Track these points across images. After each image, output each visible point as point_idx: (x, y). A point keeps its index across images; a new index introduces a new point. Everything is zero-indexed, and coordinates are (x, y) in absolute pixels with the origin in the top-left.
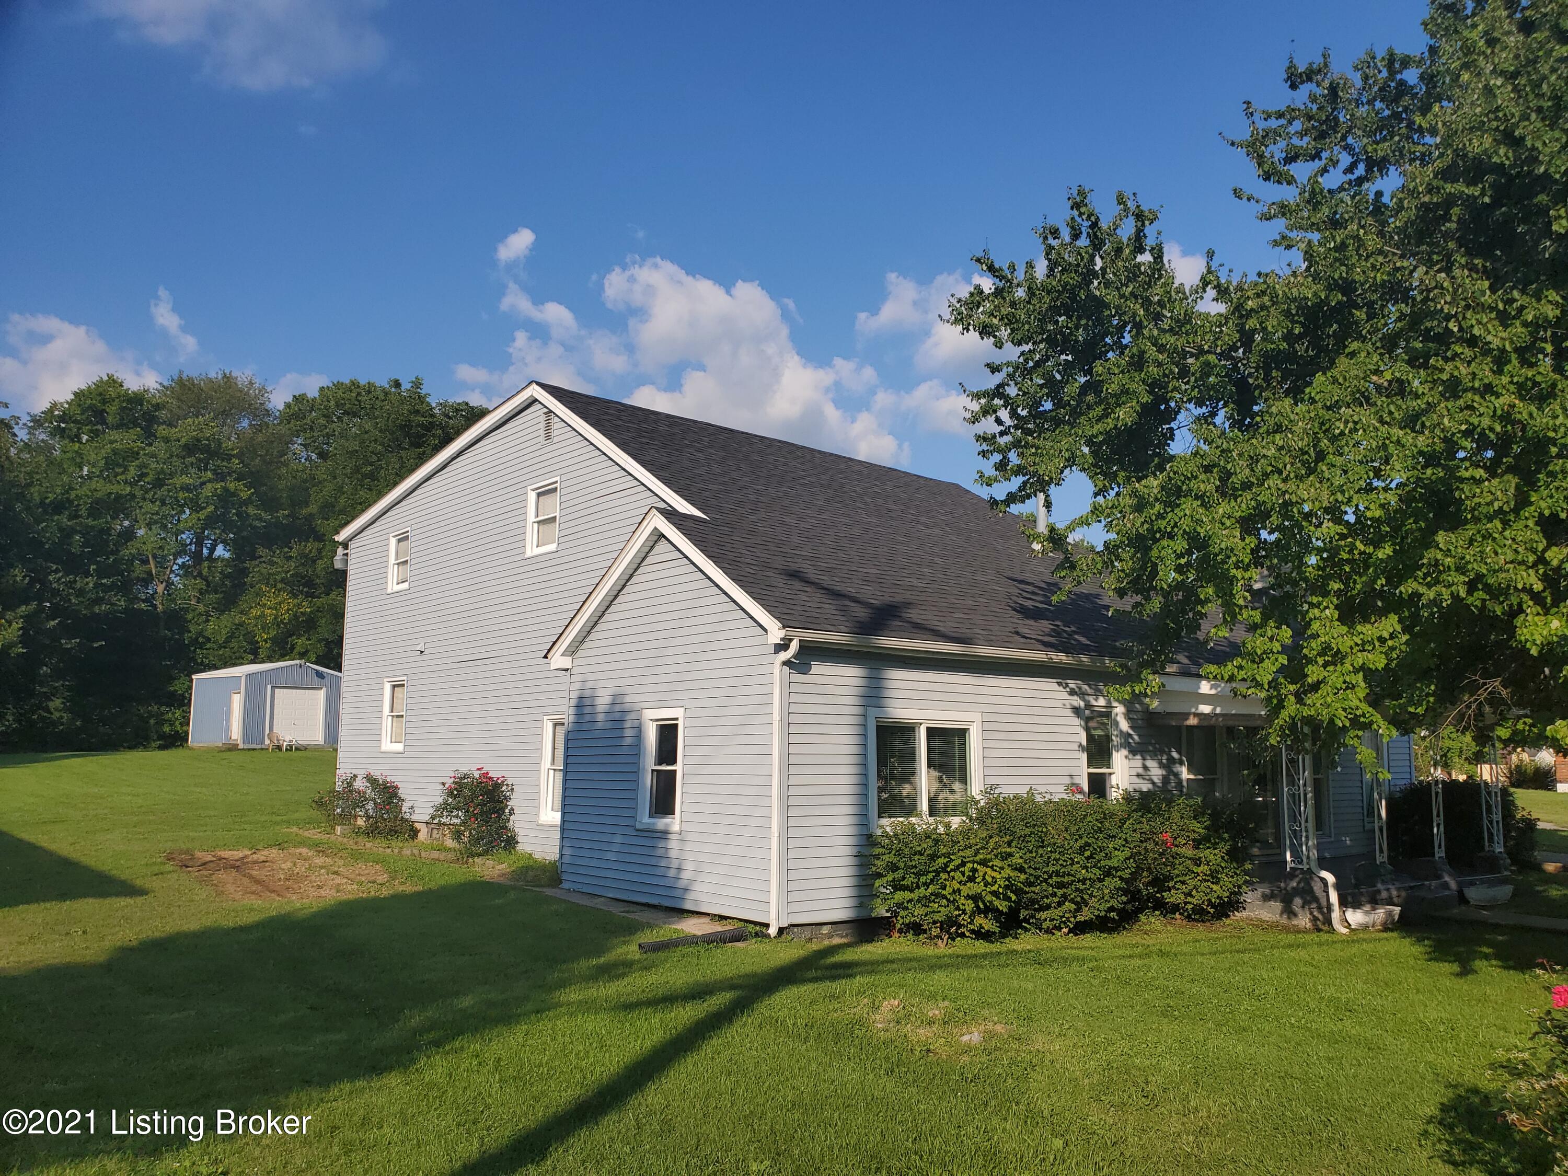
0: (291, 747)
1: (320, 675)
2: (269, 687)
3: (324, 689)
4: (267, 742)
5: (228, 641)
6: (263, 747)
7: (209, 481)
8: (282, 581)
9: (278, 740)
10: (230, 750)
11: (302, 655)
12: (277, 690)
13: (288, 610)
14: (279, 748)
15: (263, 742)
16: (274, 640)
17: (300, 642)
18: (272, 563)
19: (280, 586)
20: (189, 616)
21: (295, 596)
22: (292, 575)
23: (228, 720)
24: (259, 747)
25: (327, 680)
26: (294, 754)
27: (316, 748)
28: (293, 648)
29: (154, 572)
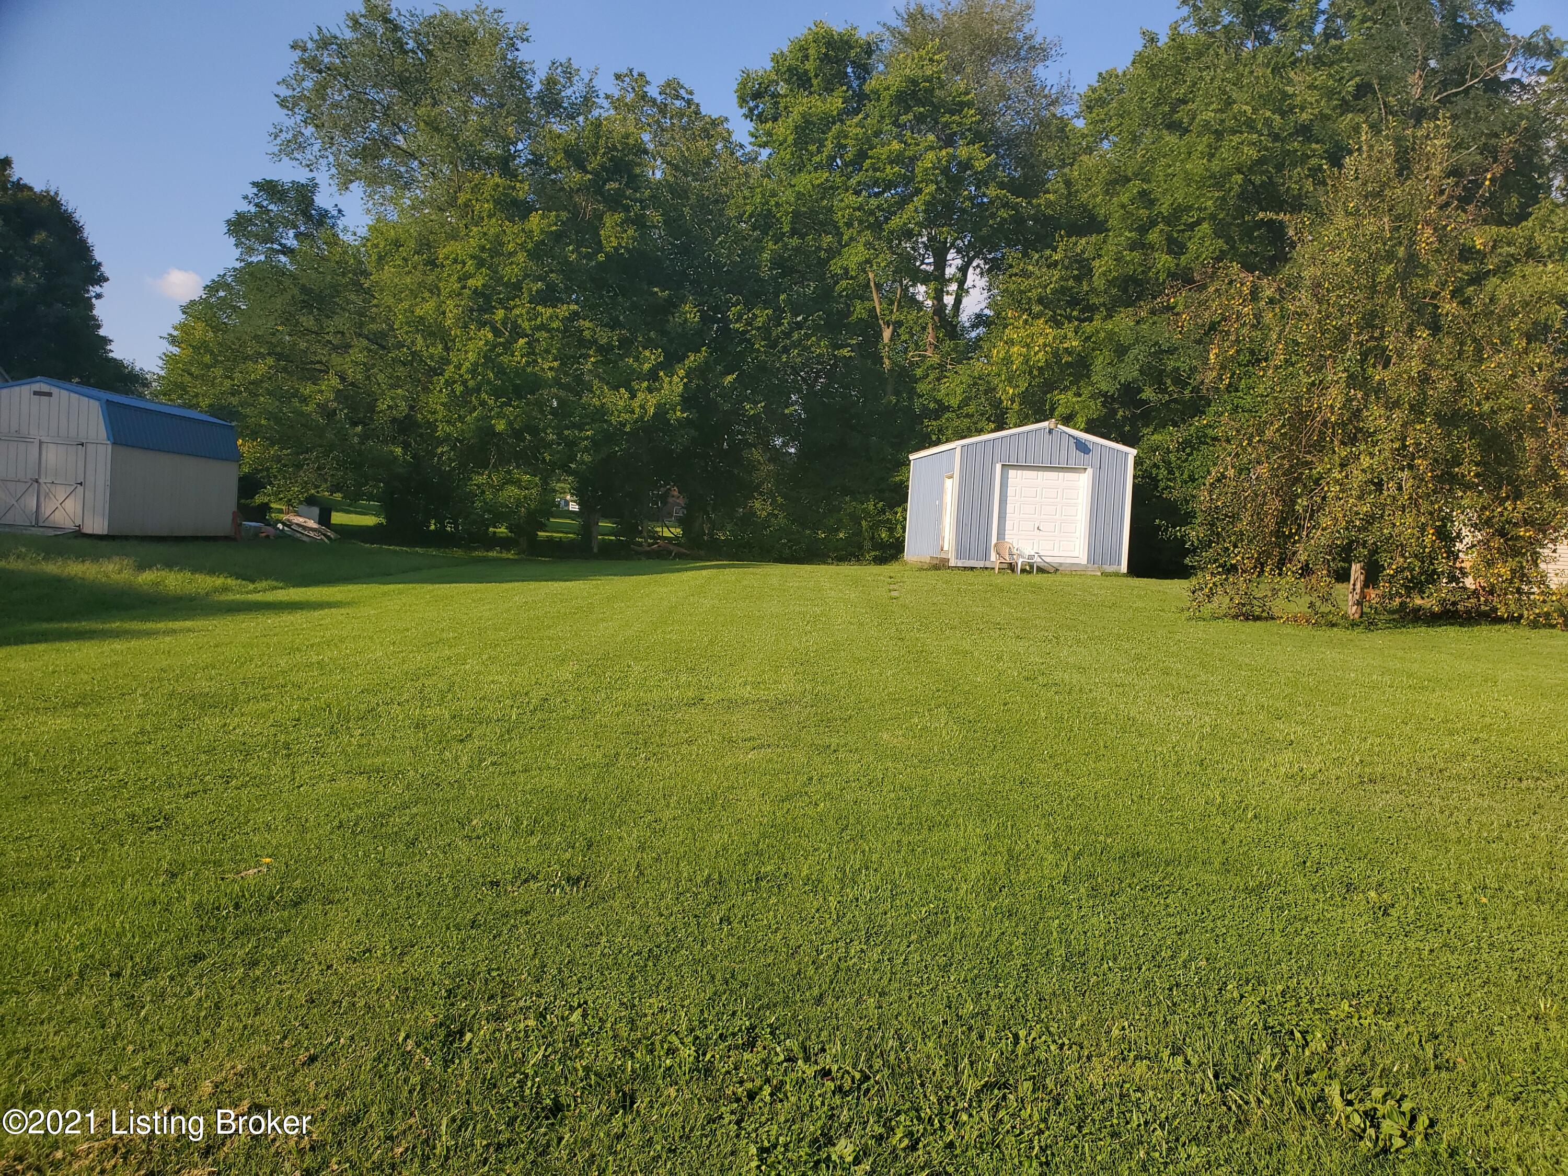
0: (1032, 567)
1: (1082, 447)
2: (998, 467)
3: (1090, 471)
4: (993, 557)
5: (966, 402)
6: (988, 565)
7: (931, 148)
8: (1040, 301)
9: (1011, 554)
10: (936, 567)
11: (1067, 420)
12: (1012, 473)
13: (1045, 345)
14: (1012, 567)
15: (986, 557)
16: (1025, 398)
17: (1065, 399)
18: (1025, 274)
19: (1037, 308)
20: (919, 372)
21: (1058, 325)
22: (1054, 291)
23: (939, 520)
24: (981, 564)
25: (1095, 456)
26: (1036, 578)
27: (1074, 571)
28: (1053, 409)
29: (878, 310)
